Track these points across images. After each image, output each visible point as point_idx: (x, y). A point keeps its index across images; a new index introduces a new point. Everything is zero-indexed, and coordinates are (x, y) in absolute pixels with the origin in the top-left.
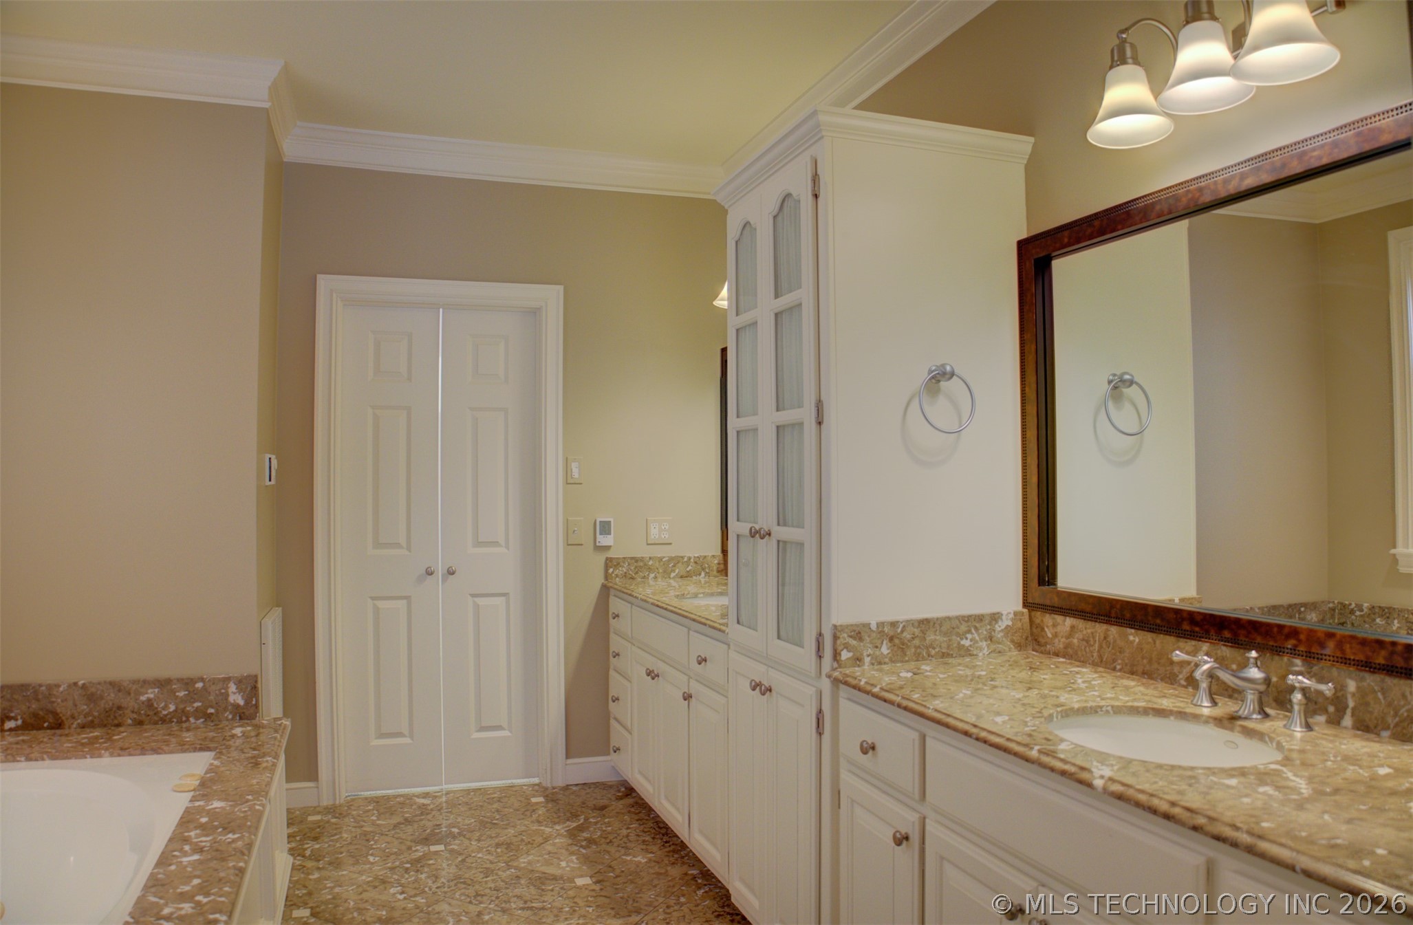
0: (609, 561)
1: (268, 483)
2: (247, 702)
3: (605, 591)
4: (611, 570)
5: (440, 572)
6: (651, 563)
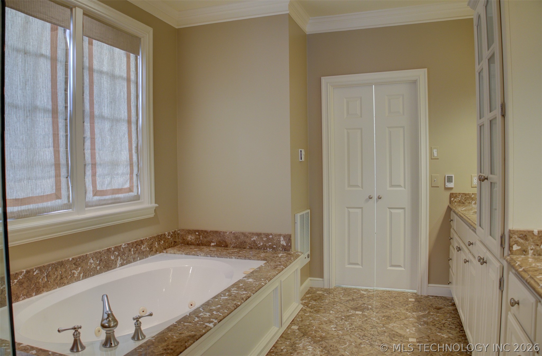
0: (452, 195)
1: (300, 160)
2: (287, 244)
3: (449, 209)
4: (452, 199)
5: (375, 197)
6: (473, 196)
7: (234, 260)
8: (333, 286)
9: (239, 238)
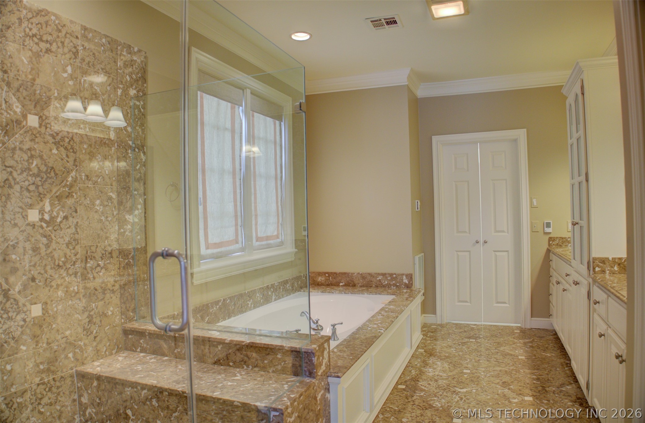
0: (550, 238)
1: (417, 210)
2: (409, 282)
3: (548, 251)
4: (551, 242)
5: (482, 242)
6: (569, 239)
7: (366, 295)
8: (445, 321)
9: (366, 278)
